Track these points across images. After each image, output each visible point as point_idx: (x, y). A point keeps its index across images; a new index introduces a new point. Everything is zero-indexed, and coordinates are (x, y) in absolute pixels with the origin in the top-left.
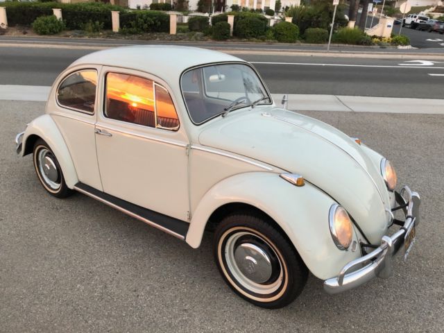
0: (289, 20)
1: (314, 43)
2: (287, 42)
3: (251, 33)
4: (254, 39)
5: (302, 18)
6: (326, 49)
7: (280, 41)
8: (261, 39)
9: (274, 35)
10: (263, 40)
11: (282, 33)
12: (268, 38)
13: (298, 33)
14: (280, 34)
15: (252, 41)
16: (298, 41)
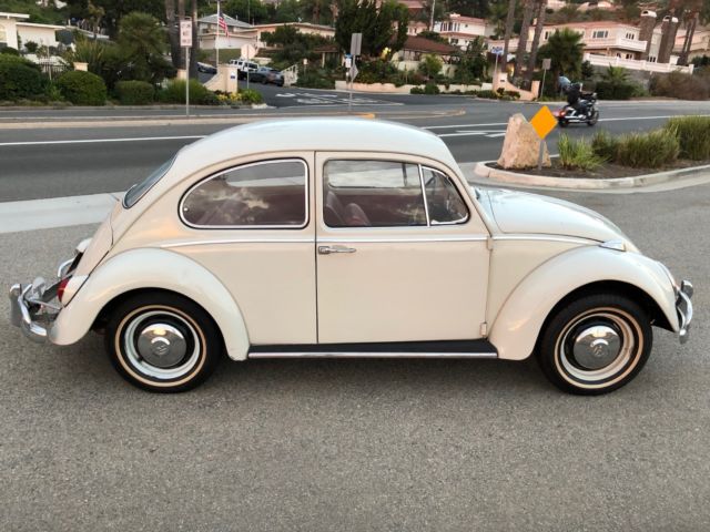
0: (82, 67)
1: (136, 104)
2: (89, 104)
3: (16, 91)
4: (25, 100)
5: (103, 64)
6: (184, 113)
7: (76, 102)
8: (41, 100)
9: (62, 93)
10: (45, 102)
11: (77, 89)
12: (53, 100)
13: (105, 88)
14: (73, 91)
15: (22, 104)
16: (107, 102)
